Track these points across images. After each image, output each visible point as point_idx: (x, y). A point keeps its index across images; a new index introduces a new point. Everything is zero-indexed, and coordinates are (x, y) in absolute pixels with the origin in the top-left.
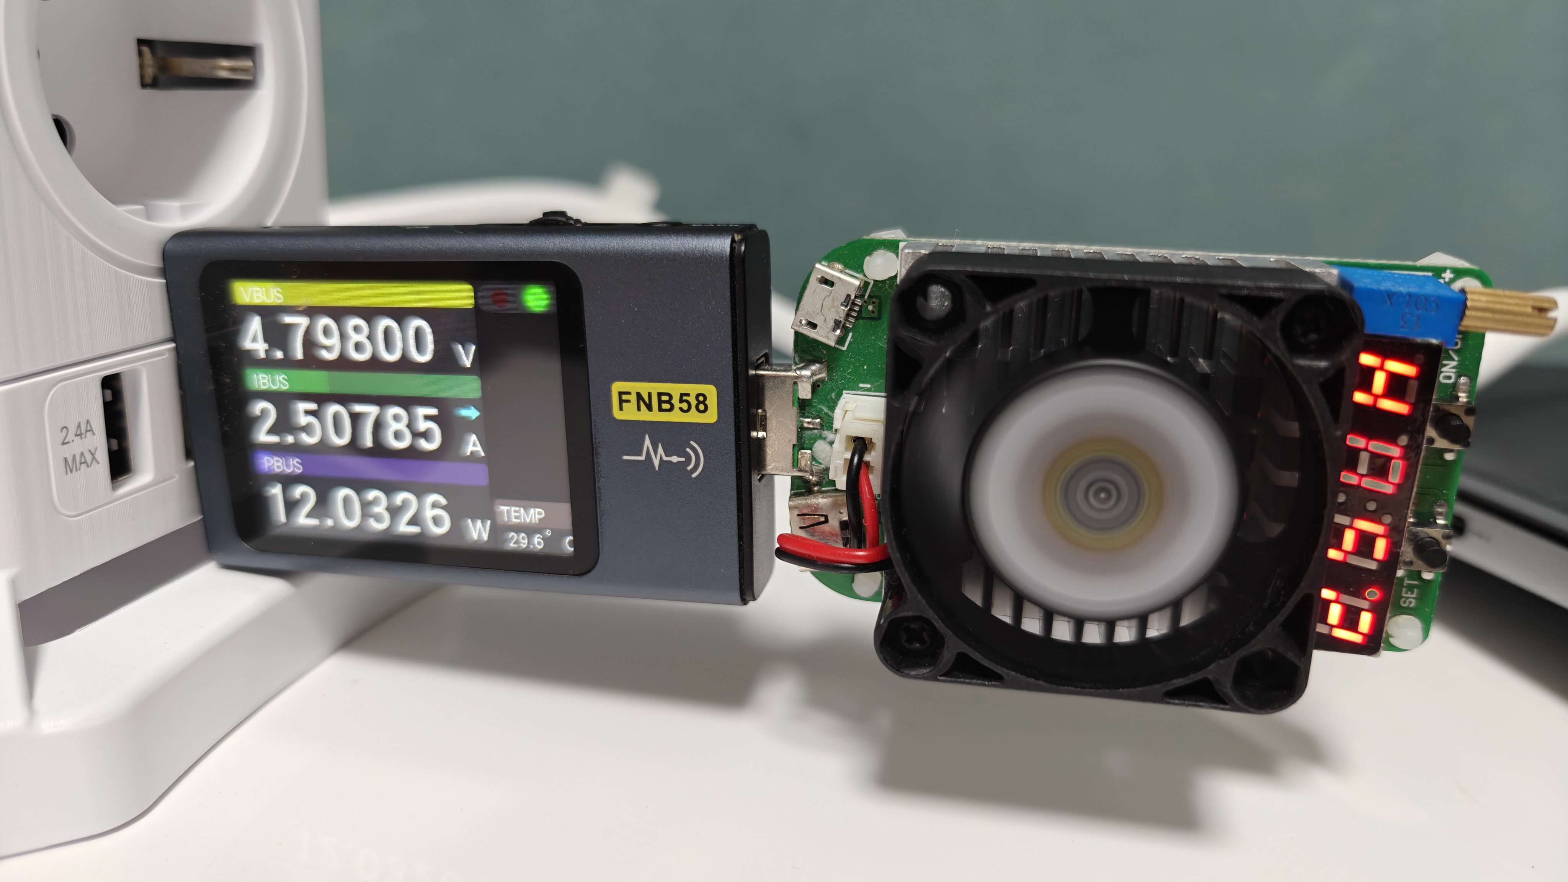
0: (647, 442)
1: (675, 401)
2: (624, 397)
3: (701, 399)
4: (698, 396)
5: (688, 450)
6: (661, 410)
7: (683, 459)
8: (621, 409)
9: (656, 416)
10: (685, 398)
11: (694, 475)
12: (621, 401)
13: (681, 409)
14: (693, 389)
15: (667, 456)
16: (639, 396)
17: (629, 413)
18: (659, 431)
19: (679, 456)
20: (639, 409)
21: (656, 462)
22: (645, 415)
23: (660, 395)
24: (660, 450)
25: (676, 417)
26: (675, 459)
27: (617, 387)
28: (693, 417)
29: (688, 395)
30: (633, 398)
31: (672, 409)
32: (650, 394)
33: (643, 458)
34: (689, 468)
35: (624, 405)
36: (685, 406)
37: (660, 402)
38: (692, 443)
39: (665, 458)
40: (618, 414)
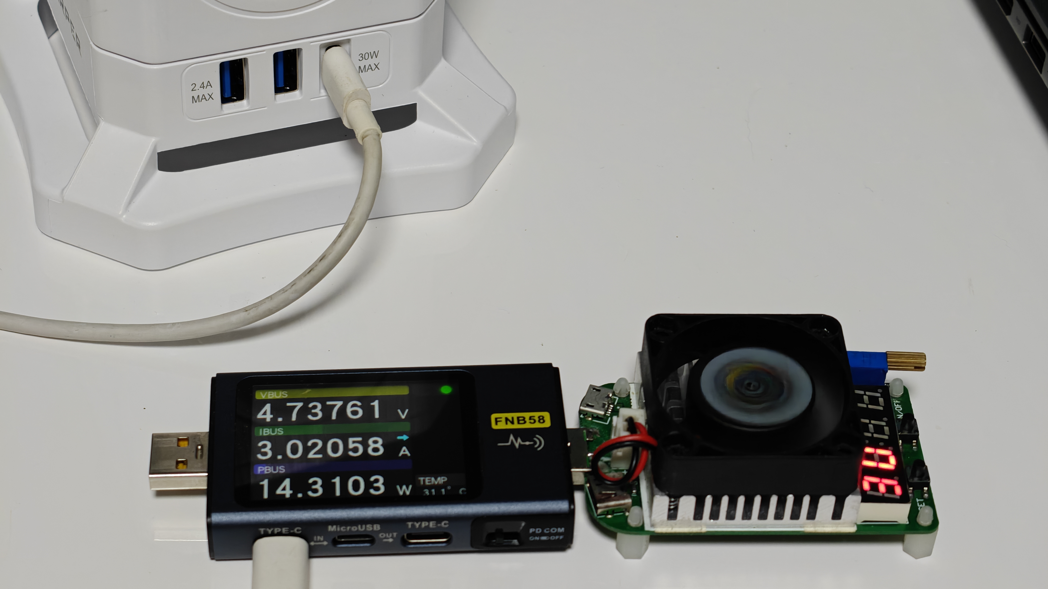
0: (512, 437)
1: (527, 419)
2: (498, 420)
3: (541, 419)
4: (539, 417)
5: (535, 439)
6: (519, 423)
7: (532, 443)
8: (496, 424)
9: (516, 426)
10: (532, 418)
11: (539, 449)
12: (496, 422)
13: (530, 423)
14: (536, 415)
15: (523, 441)
16: (507, 419)
17: (502, 426)
18: (517, 433)
19: (530, 441)
20: (507, 424)
21: (517, 445)
22: (510, 426)
23: (518, 418)
24: (519, 440)
25: (528, 426)
26: (527, 443)
27: (494, 416)
28: (537, 425)
29: (534, 417)
30: (504, 420)
31: (525, 422)
32: (513, 418)
33: (509, 444)
34: (536, 446)
35: (498, 423)
36: (532, 421)
37: (518, 421)
38: (537, 436)
39: (522, 443)
40: (494, 426)
